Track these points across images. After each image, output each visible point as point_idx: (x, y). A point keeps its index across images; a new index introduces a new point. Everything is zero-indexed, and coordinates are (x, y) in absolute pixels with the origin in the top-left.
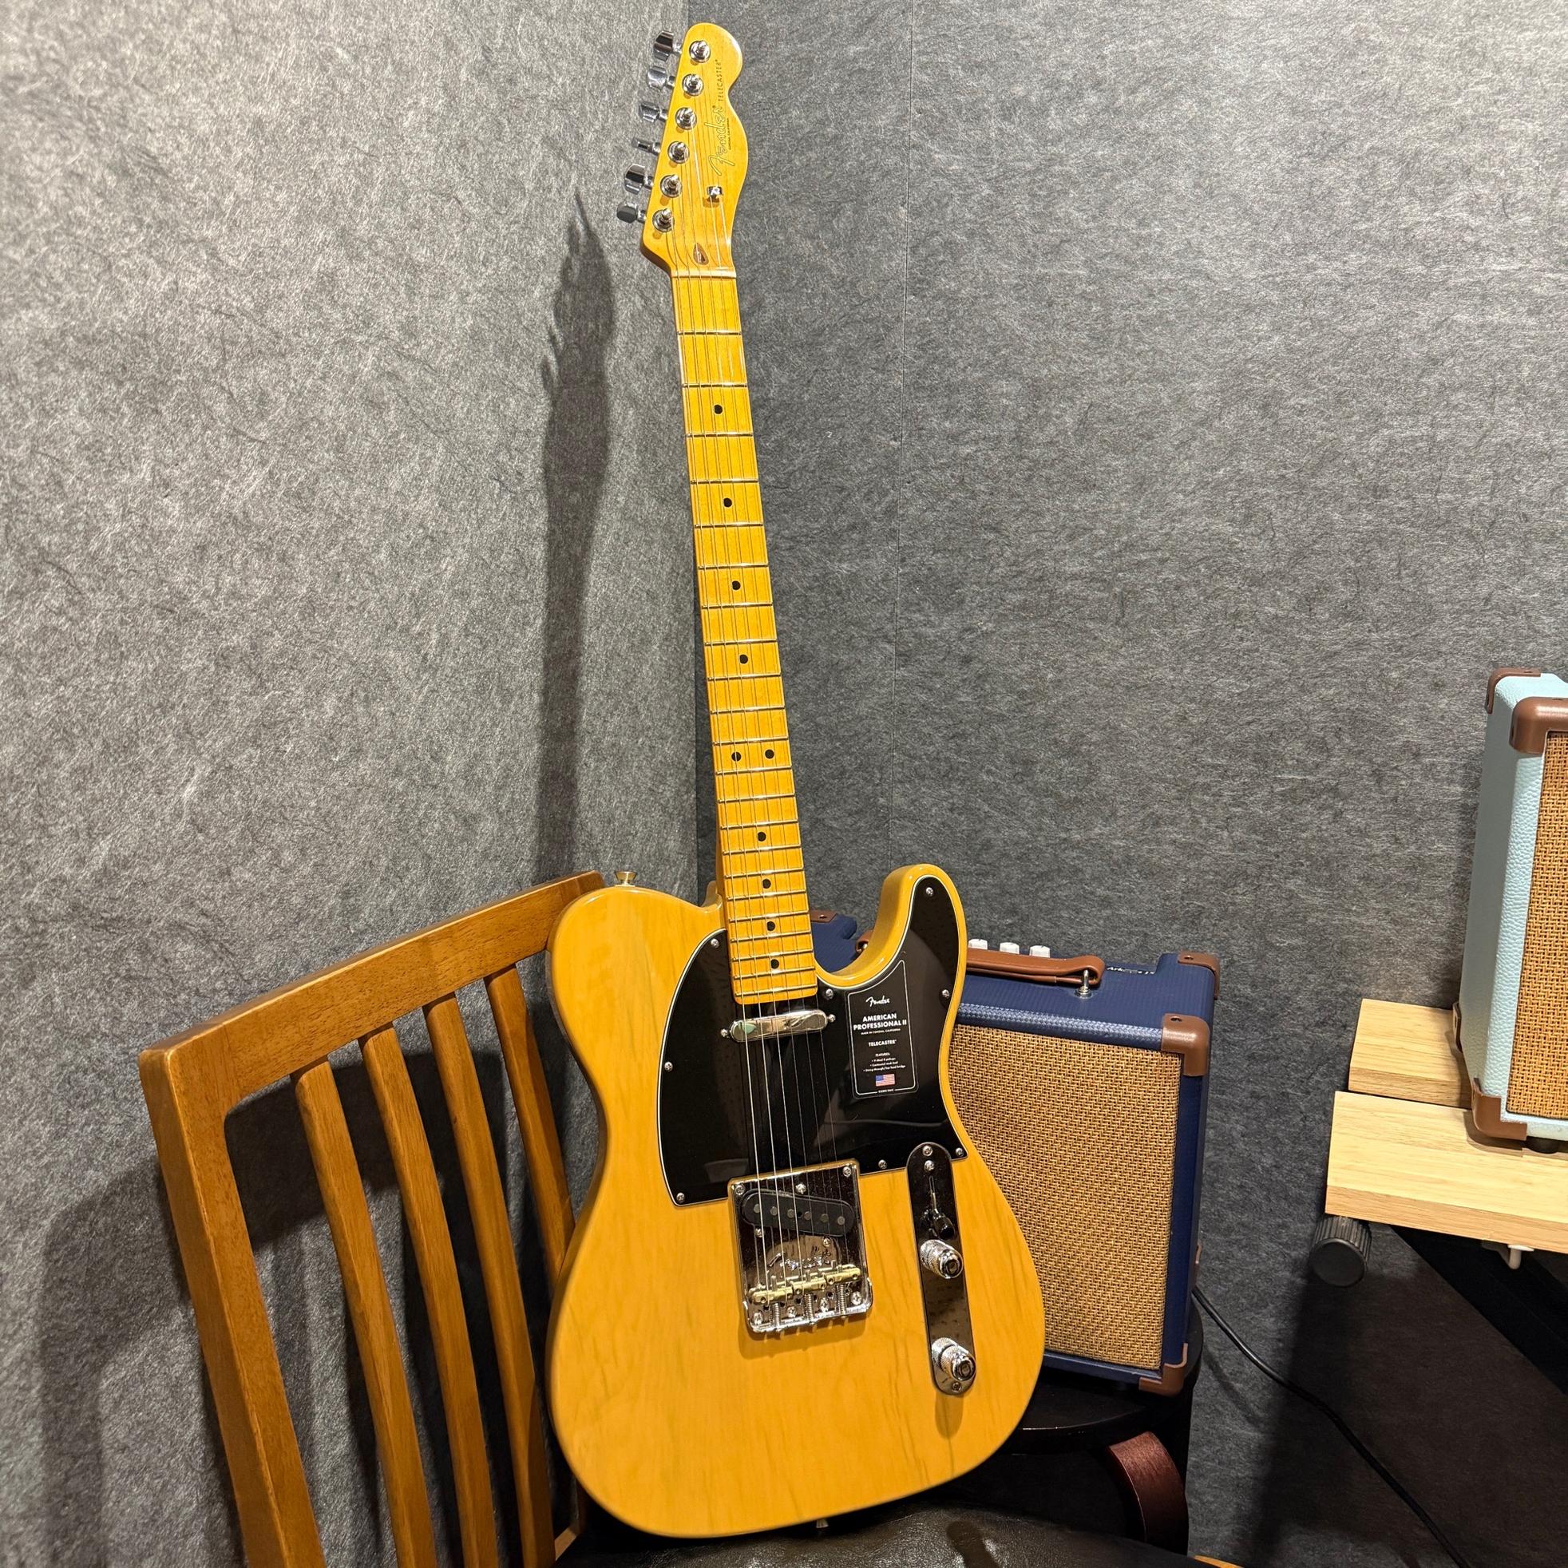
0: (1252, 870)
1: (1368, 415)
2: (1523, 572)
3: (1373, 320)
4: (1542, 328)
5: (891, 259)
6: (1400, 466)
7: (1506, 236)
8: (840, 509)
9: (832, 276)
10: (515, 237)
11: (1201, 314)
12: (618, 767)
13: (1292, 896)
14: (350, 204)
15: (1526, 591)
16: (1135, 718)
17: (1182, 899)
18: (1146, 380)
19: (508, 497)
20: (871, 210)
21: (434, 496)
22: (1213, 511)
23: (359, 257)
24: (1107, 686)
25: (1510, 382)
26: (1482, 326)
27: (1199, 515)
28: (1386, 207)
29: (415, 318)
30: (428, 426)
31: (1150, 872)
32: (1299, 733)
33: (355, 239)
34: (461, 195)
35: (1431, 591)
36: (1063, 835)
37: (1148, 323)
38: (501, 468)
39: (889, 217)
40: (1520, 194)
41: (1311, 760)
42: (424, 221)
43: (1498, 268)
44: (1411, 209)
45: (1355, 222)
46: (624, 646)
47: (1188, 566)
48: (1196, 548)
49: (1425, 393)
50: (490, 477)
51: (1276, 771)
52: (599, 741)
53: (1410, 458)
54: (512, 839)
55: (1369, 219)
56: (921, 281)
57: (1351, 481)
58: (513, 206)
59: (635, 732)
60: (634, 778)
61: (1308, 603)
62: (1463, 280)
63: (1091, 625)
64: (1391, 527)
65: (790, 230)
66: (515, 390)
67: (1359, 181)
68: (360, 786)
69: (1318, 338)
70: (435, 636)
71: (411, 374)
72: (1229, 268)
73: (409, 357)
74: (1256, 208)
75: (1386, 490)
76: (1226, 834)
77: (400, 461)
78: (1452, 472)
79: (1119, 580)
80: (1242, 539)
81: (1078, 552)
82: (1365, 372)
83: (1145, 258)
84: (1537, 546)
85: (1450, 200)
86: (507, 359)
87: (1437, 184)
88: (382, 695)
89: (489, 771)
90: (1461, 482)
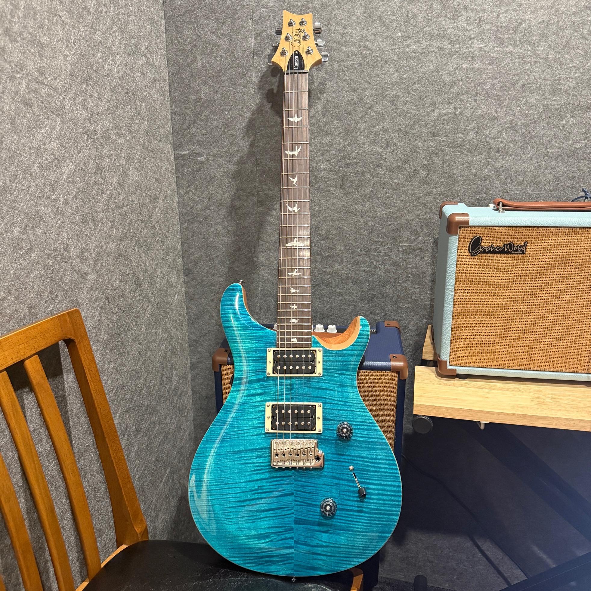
0: (392, 280)
1: (431, 104)
2: (488, 164)
3: (432, 67)
4: (494, 70)
5: (247, 41)
6: (443, 124)
7: (480, 33)
8: (232, 144)
9: (224, 48)
10: (88, 32)
11: (368, 64)
12: (148, 250)
13: (406, 288)
14: (9, 17)
15: (489, 171)
16: (349, 224)
17: (368, 292)
18: (348, 91)
19: (91, 141)
20: (237, 22)
21: (58, 142)
22: (374, 143)
23: (15, 40)
24: (338, 212)
25: (482, 91)
26: (472, 69)
27: (369, 145)
28: (436, 21)
29: (43, 66)
30: (53, 112)
31: (356, 282)
32: (408, 228)
33: (13, 33)
34: (61, 14)
35: (455, 172)
36: (324, 270)
37: (348, 68)
38: (87, 129)
39: (245, 25)
40: (485, 17)
41: (412, 238)
42: (45, 25)
43: (478, 46)
44: (445, 22)
45: (425, 27)
46: (147, 201)
47: (366, 165)
48: (369, 158)
49: (452, 95)
50: (82, 133)
51: (400, 243)
52: (139, 240)
53: (447, 121)
54: (103, 281)
55: (430, 26)
56: (259, 51)
57: (424, 130)
58: (86, 19)
59: (154, 236)
60: (155, 254)
61: (410, 178)
62: (465, 51)
63: (331, 189)
64: (440, 148)
65: (206, 29)
66: (91, 96)
67: (426, 11)
68: (33, 264)
69: (412, 74)
70: (62, 200)
71: (43, 91)
72: (378, 46)
73: (42, 84)
74: (387, 22)
75: (438, 134)
76: (382, 267)
77: (41, 127)
78: (462, 126)
79: (341, 171)
80: (385, 154)
81: (325, 160)
82: (429, 87)
83: (346, 42)
84: (493, 154)
85: (460, 19)
86: (87, 84)
87: (455, 12)
88: (39, 225)
89: (90, 254)
90: (465, 130)
